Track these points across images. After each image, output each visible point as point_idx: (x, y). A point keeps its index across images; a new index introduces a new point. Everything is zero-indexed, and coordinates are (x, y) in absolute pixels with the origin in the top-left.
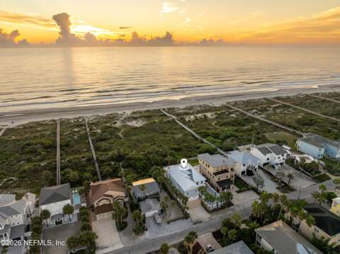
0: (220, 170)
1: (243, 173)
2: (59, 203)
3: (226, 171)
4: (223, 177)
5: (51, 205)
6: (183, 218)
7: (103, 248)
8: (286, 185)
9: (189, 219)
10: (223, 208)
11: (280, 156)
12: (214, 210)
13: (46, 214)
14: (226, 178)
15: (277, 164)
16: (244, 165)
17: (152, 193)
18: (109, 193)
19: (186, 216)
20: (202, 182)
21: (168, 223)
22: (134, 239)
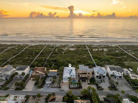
0: (83, 72)
1: (97, 77)
2: (21, 71)
3: (86, 74)
4: (84, 76)
5: (19, 71)
6: (58, 87)
7: (26, 89)
8: (115, 87)
9: (60, 89)
10: (76, 88)
11: (120, 73)
12: (72, 88)
13: (17, 74)
14: (85, 77)
15: (117, 76)
16: (98, 73)
17: (53, 75)
18: (38, 71)
19: (60, 87)
20: (74, 76)
21: (52, 87)
22: (37, 89)
